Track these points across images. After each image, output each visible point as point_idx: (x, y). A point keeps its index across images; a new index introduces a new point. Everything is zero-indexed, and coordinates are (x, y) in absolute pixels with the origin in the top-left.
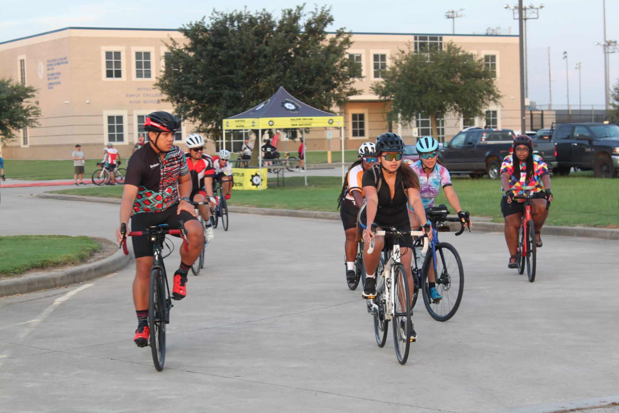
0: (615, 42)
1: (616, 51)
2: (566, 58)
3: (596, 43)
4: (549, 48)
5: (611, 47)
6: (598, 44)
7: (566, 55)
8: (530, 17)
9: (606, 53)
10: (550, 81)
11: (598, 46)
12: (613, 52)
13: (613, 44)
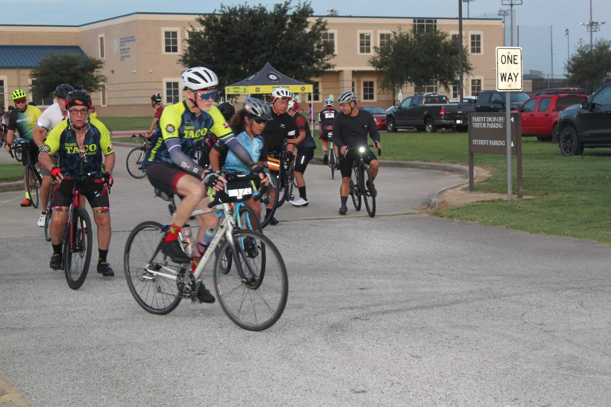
0: (597, 23)
1: (598, 30)
2: (567, 35)
3: (581, 24)
4: (551, 26)
5: (593, 27)
6: (583, 24)
7: (567, 32)
8: (515, 3)
9: (591, 32)
10: (552, 54)
11: (583, 26)
12: (595, 31)
13: (595, 24)
